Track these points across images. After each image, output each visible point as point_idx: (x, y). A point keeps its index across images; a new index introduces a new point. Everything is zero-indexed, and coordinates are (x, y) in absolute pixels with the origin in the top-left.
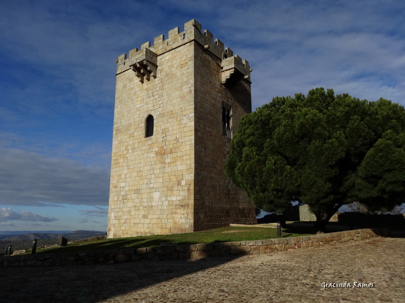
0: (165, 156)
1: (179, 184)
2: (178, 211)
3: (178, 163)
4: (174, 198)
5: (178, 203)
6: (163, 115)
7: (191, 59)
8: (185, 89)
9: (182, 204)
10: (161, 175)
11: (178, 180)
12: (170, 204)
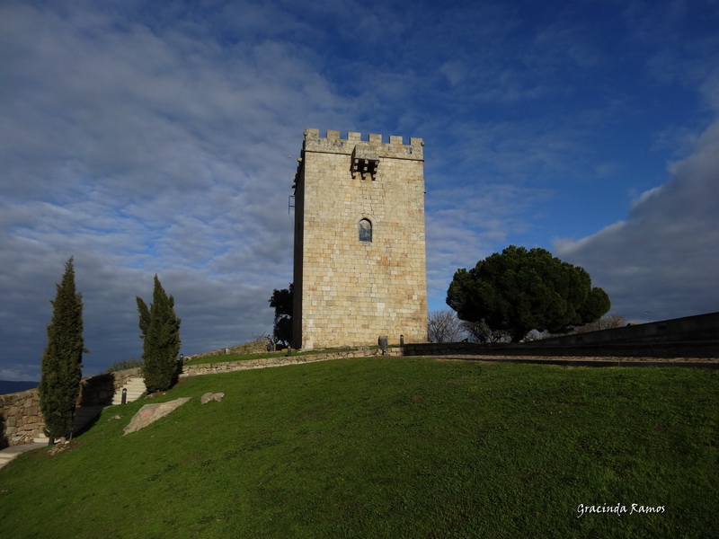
0: (390, 268)
1: (410, 297)
2: (410, 323)
3: (407, 278)
4: (404, 311)
5: (409, 316)
6: (386, 224)
7: (420, 178)
8: (414, 207)
9: (414, 317)
10: (386, 286)
11: (408, 294)
12: (400, 316)
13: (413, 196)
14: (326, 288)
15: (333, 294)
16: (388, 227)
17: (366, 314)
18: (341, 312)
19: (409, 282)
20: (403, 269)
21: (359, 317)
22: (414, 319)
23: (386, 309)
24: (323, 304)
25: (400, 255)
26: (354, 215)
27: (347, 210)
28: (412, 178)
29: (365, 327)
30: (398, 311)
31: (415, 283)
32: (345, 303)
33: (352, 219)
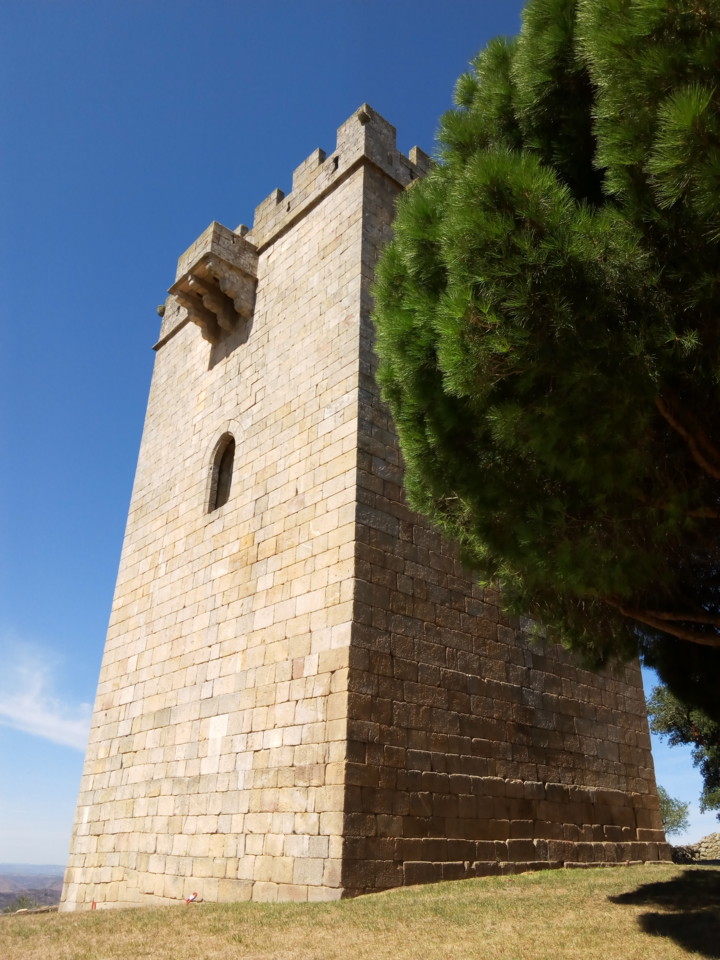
0: (260, 568)
1: (296, 671)
3: (298, 587)
4: (274, 739)
5: (286, 758)
6: (262, 424)
7: (353, 218)
8: (333, 319)
9: (302, 764)
10: (241, 643)
11: (294, 655)
12: (261, 763)
13: (332, 290)
14: (127, 696)
15: (136, 711)
16: (267, 431)
17: (180, 772)
18: (137, 773)
19: (303, 605)
20: (288, 557)
21: (166, 787)
22: (301, 772)
23: (229, 739)
24: (114, 752)
25: (286, 510)
26: (205, 444)
27: (195, 439)
28: (334, 236)
29: (174, 826)
30: (257, 741)
31: (317, 600)
32: (150, 739)
33: (201, 455)
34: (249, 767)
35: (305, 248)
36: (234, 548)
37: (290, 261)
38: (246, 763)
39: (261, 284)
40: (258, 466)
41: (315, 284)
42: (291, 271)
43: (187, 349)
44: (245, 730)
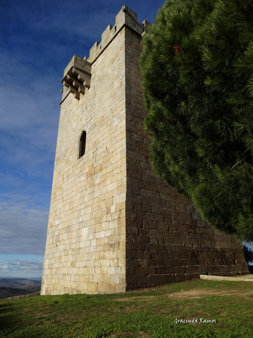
1: (108, 211)
2: (107, 254)
3: (108, 182)
4: (102, 235)
5: (106, 241)
6: (95, 126)
7: (122, 47)
8: (117, 84)
9: (112, 243)
10: (91, 203)
11: (107, 206)
12: (99, 243)
13: (116, 74)
14: (57, 222)
15: (60, 227)
16: (96, 128)
17: (74, 247)
18: (61, 248)
20: (104, 171)
21: (70, 252)
22: (111, 245)
23: (88, 235)
24: (54, 241)
25: (103, 154)
26: (77, 135)
27: (74, 133)
28: (116, 55)
29: (73, 265)
30: (98, 235)
32: (64, 236)
33: (75, 139)
34: (95, 244)
35: (106, 61)
36: (87, 170)
37: (102, 66)
38: (94, 243)
39: (92, 76)
40: (94, 140)
41: (110, 73)
42: (102, 70)
43: (70, 103)
44: (93, 232)
